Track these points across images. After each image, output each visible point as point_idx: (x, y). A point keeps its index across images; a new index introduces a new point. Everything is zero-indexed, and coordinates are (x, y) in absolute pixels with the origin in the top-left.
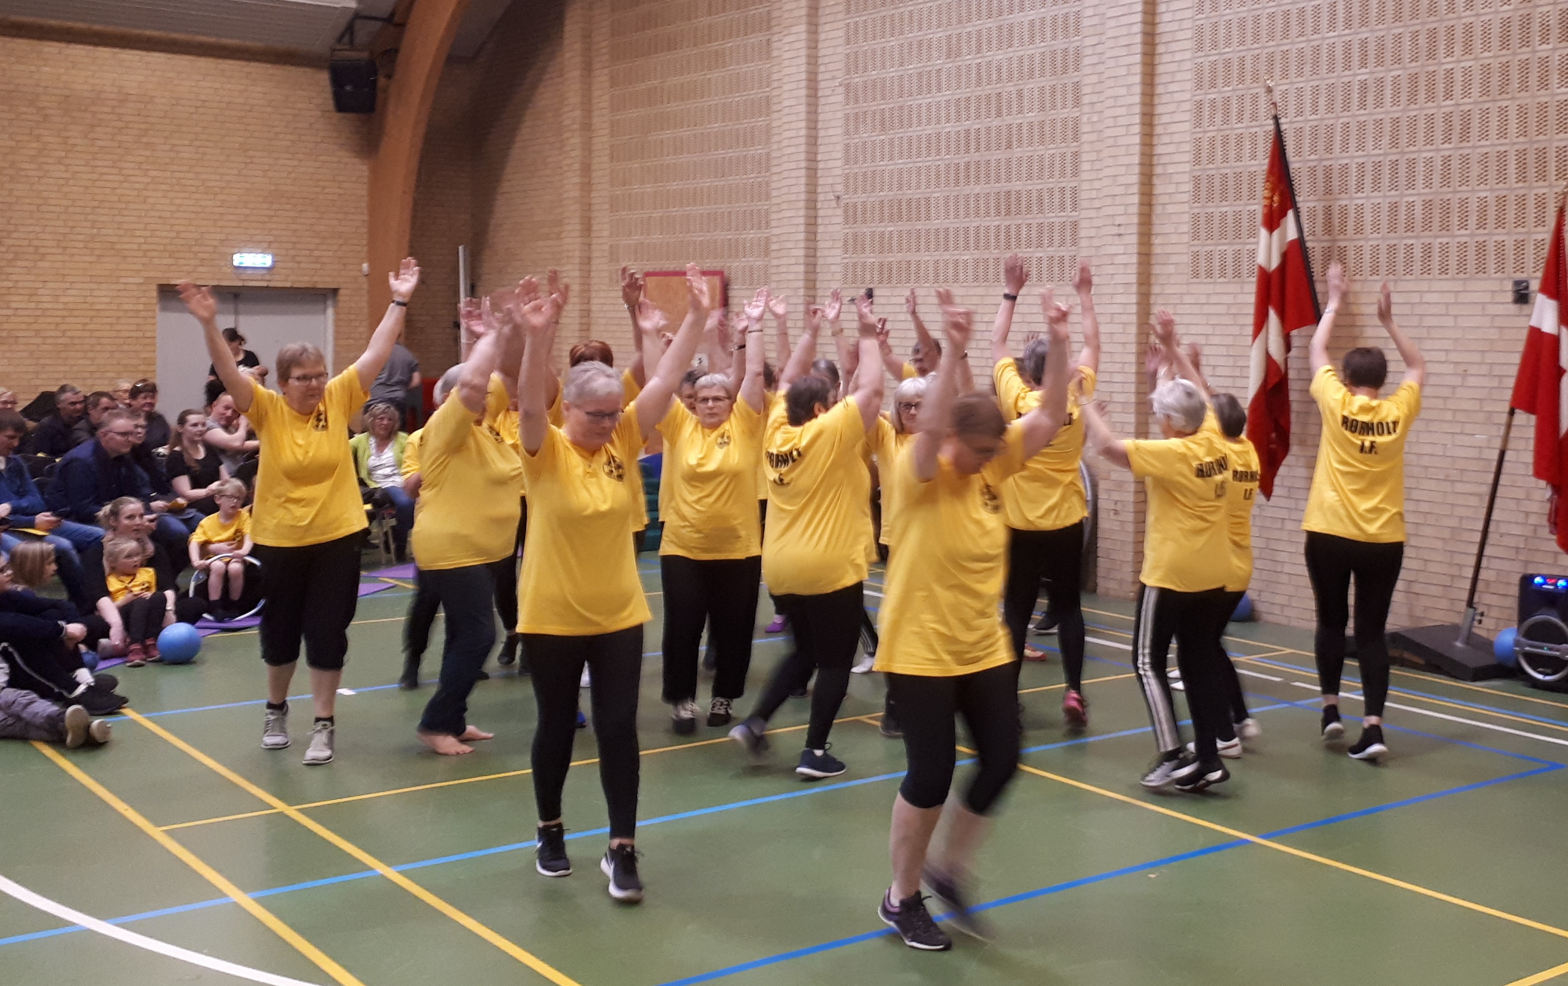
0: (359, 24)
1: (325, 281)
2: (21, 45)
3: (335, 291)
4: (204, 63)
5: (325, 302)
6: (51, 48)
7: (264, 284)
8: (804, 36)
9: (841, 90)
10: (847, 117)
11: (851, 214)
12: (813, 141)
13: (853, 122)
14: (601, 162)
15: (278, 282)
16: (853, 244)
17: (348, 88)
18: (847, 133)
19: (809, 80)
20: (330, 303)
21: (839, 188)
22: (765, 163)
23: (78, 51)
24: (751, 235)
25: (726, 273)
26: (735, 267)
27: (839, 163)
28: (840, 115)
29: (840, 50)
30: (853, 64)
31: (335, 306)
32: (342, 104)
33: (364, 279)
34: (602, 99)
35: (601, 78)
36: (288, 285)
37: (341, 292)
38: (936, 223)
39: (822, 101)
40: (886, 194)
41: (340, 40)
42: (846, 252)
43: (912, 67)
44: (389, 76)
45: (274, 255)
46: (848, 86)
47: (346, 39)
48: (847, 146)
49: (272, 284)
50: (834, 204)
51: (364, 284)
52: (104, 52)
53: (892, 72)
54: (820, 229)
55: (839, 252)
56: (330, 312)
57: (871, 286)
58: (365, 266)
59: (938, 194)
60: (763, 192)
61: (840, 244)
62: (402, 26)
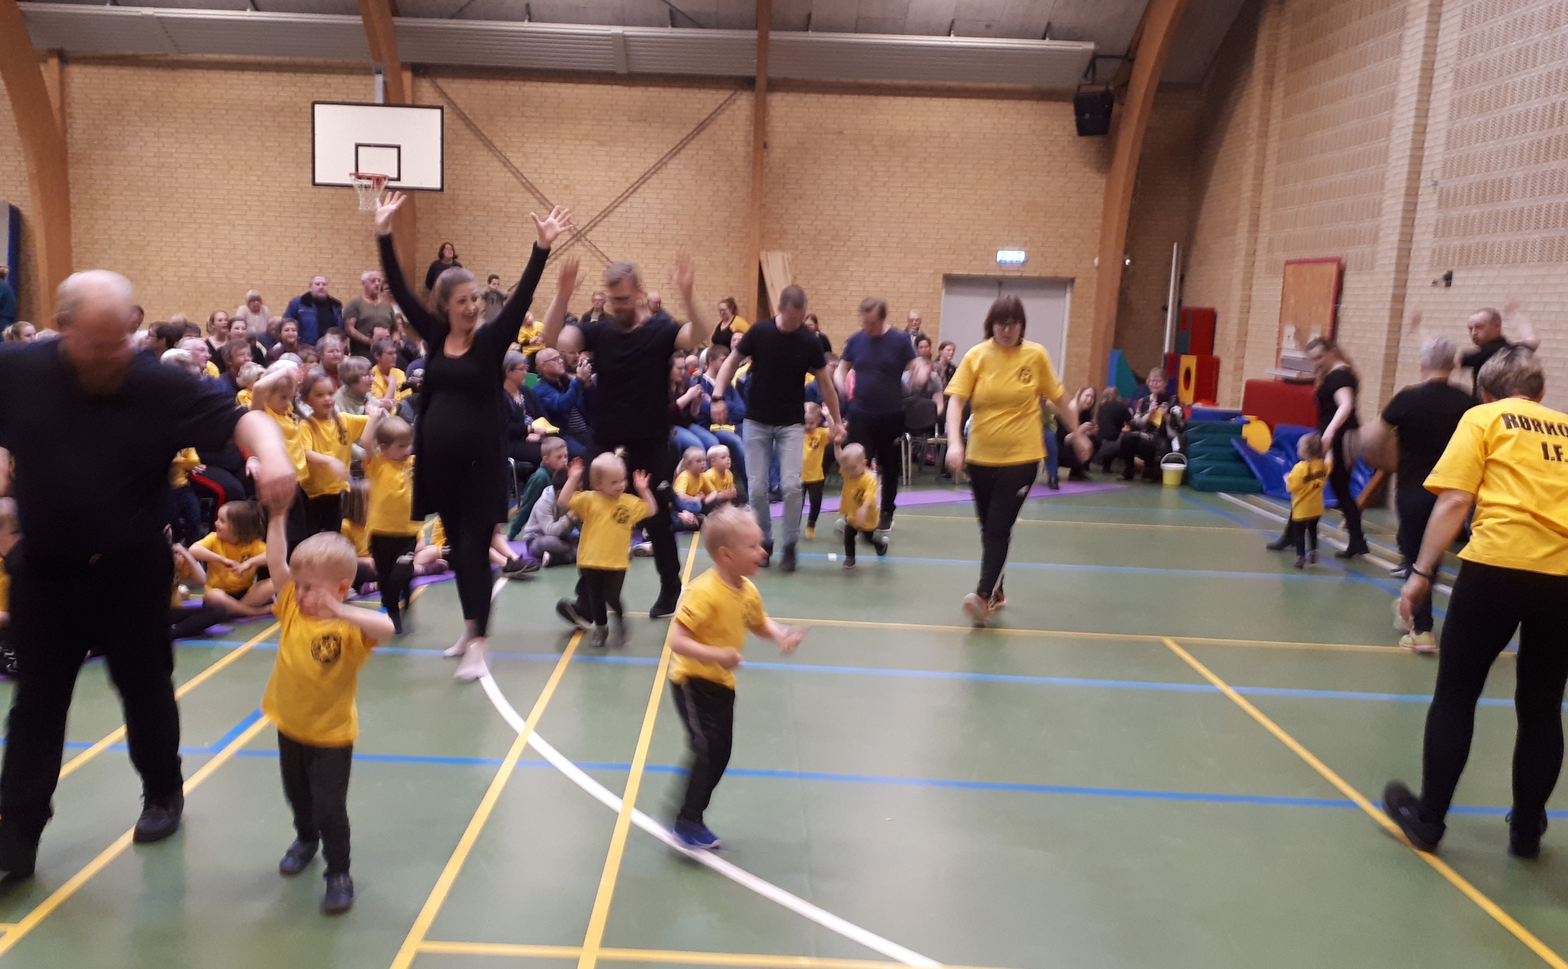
0: (1099, 63)
1: (1064, 273)
2: (865, 101)
3: (1072, 281)
4: (987, 105)
5: (1065, 289)
6: (883, 102)
7: (1019, 274)
8: (1424, 27)
9: (1451, 76)
10: (1452, 104)
11: (1445, 201)
12: (1420, 130)
13: (1458, 108)
14: (1271, 167)
15: (1030, 273)
16: (1442, 229)
17: (1087, 116)
18: (1451, 118)
19: (1423, 70)
20: (1068, 290)
21: (1438, 175)
22: (1383, 156)
23: (901, 102)
24: (1366, 224)
25: (1343, 261)
26: (1350, 254)
27: (1441, 149)
28: (1447, 101)
29: (1456, 36)
30: (1464, 50)
31: (1072, 292)
32: (1083, 130)
33: (1094, 271)
34: (1277, 107)
35: (1279, 91)
36: (1036, 275)
37: (1077, 281)
38: (1515, 203)
39: (1434, 90)
40: (1474, 178)
41: (1085, 76)
42: (1435, 235)
43: (1513, 46)
44: (1122, 104)
45: (1026, 252)
46: (1457, 72)
47: (1090, 76)
48: (1449, 132)
49: (1025, 274)
50: (1431, 190)
51: (1095, 275)
52: (918, 102)
53: (1497, 52)
54: (1418, 216)
55: (1431, 236)
56: (1068, 296)
57: (1451, 268)
58: (1096, 261)
59: (1519, 174)
60: (1378, 184)
61: (1432, 229)
62: (1132, 60)
